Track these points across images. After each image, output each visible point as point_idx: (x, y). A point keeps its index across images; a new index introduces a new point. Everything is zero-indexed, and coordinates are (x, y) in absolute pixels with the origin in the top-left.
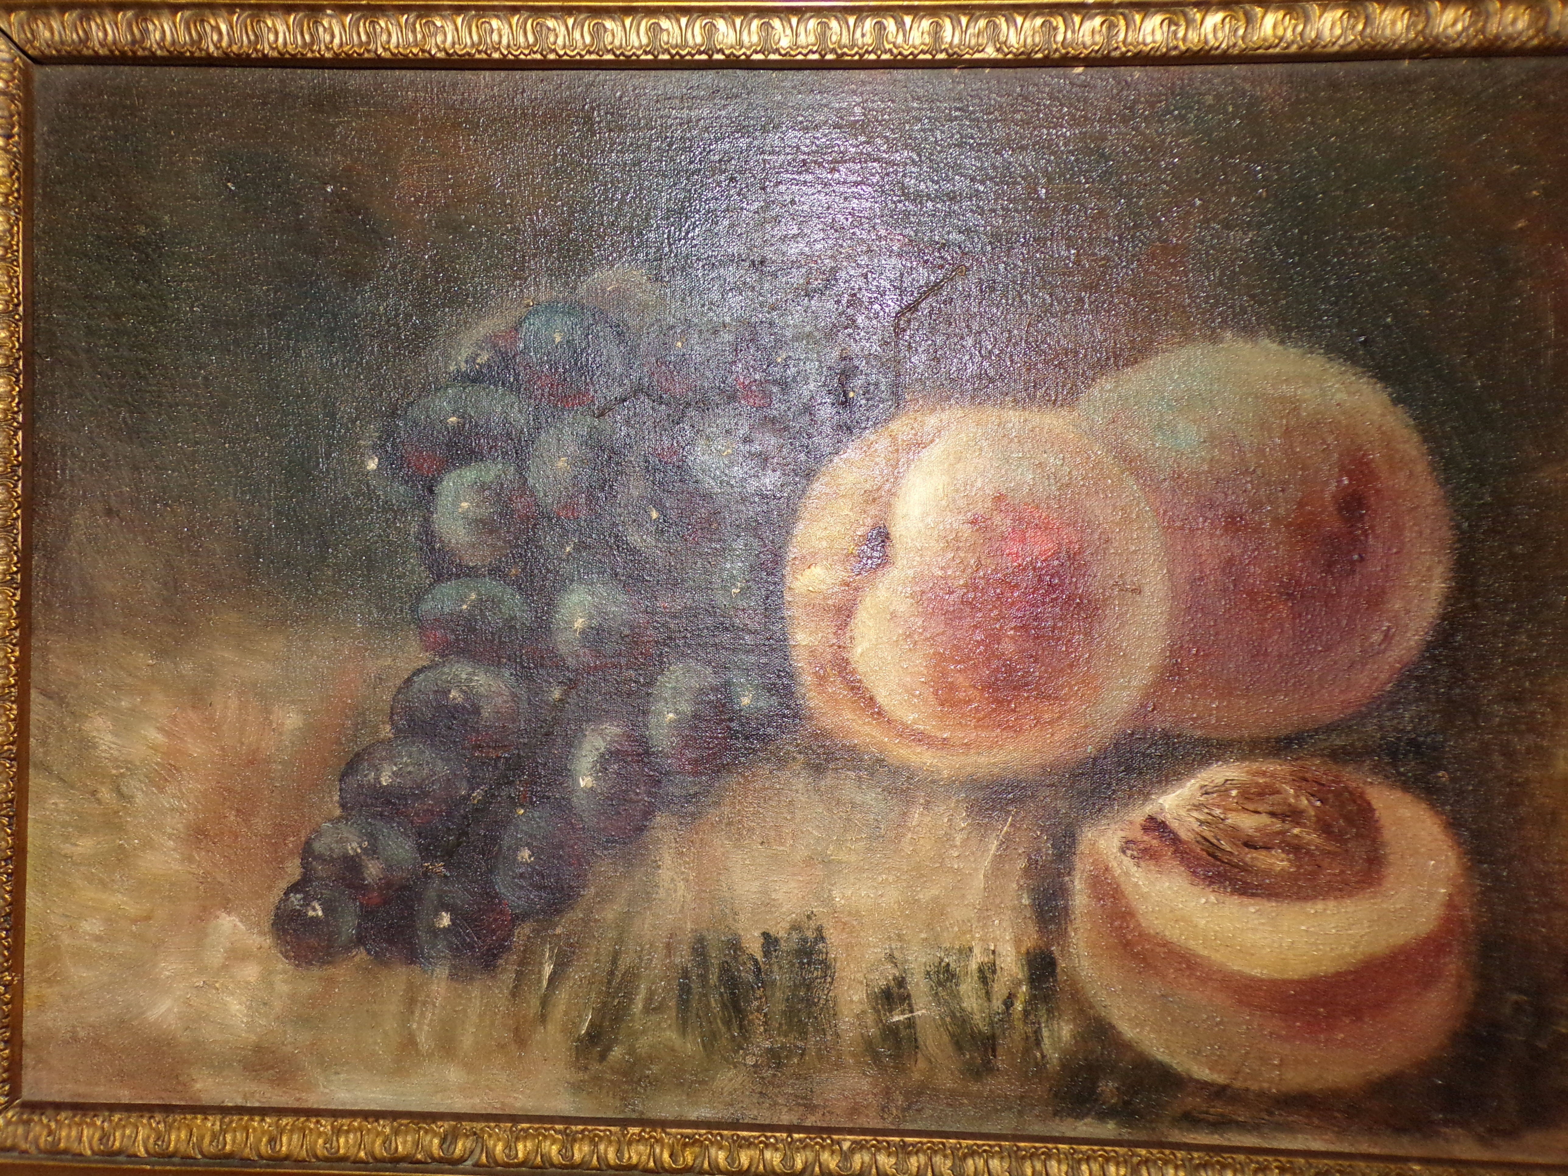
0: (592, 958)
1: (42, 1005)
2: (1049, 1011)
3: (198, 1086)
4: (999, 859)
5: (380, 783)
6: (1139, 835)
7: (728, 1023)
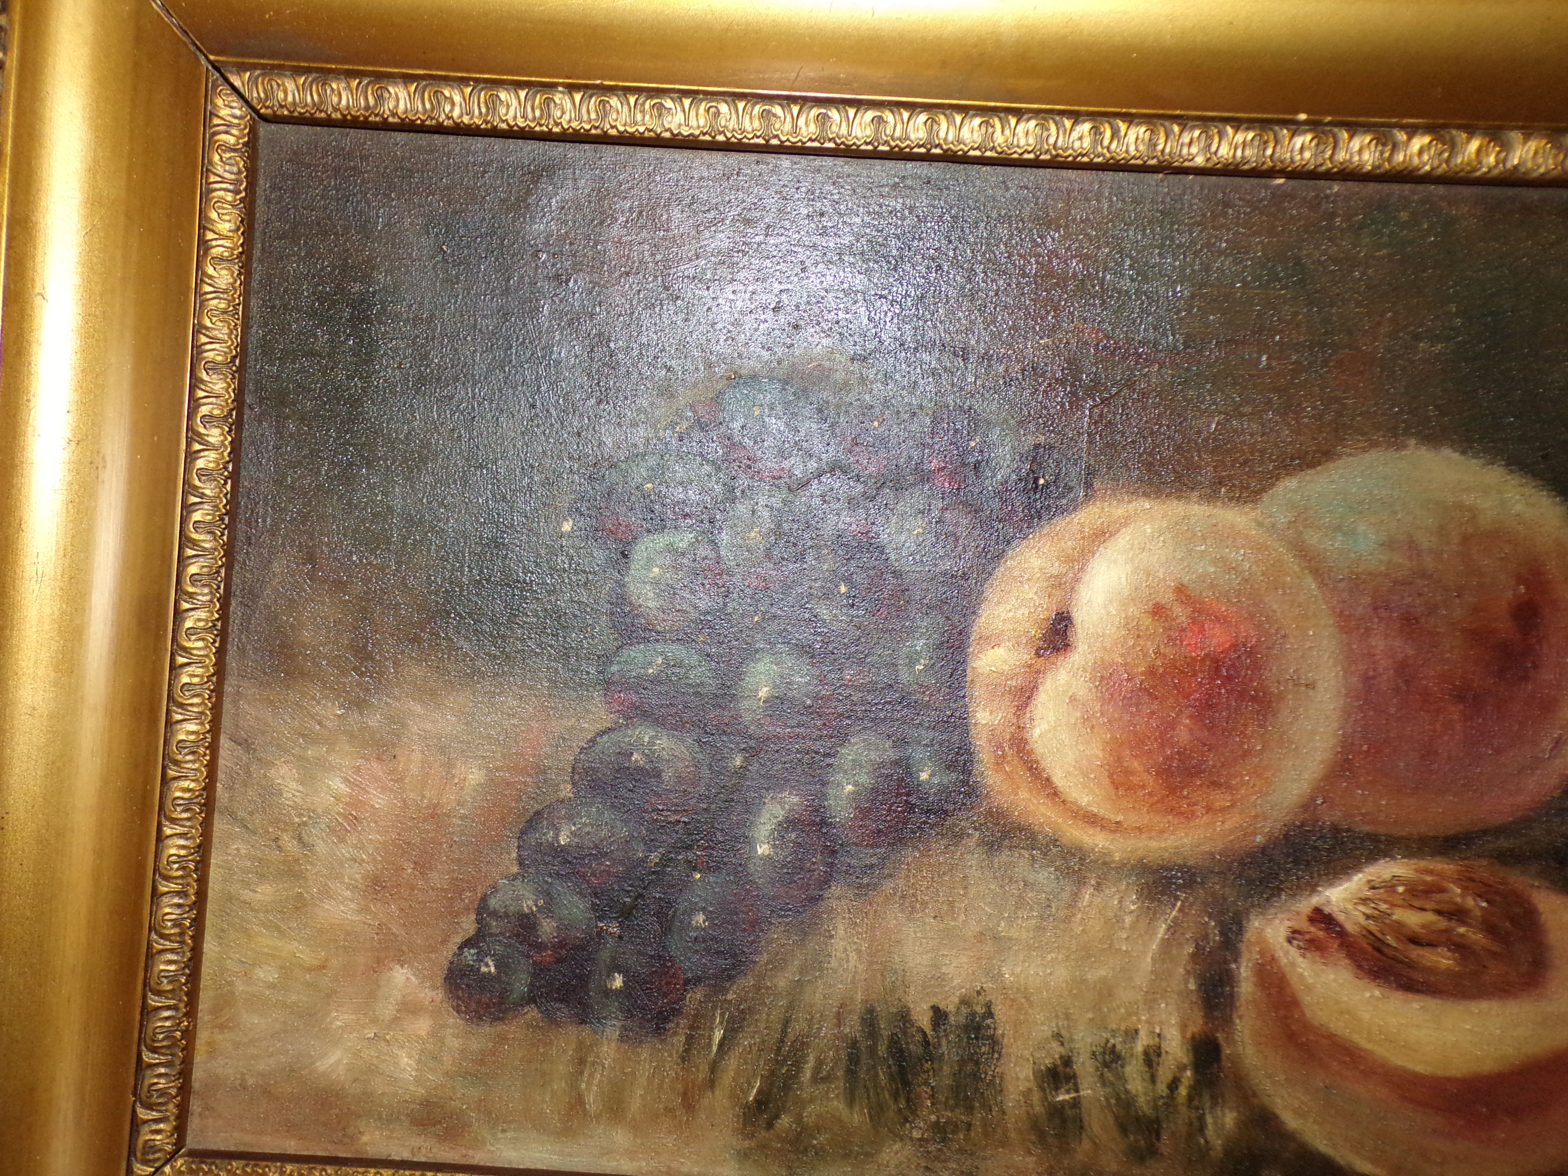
0: (762, 1025)
1: (212, 1053)
2: (1214, 1098)
3: (365, 1139)
4: (1167, 945)
5: (558, 841)
6: (1305, 925)
7: (896, 1096)
